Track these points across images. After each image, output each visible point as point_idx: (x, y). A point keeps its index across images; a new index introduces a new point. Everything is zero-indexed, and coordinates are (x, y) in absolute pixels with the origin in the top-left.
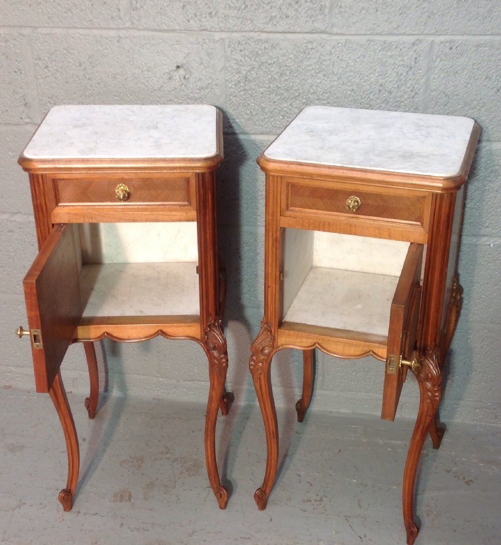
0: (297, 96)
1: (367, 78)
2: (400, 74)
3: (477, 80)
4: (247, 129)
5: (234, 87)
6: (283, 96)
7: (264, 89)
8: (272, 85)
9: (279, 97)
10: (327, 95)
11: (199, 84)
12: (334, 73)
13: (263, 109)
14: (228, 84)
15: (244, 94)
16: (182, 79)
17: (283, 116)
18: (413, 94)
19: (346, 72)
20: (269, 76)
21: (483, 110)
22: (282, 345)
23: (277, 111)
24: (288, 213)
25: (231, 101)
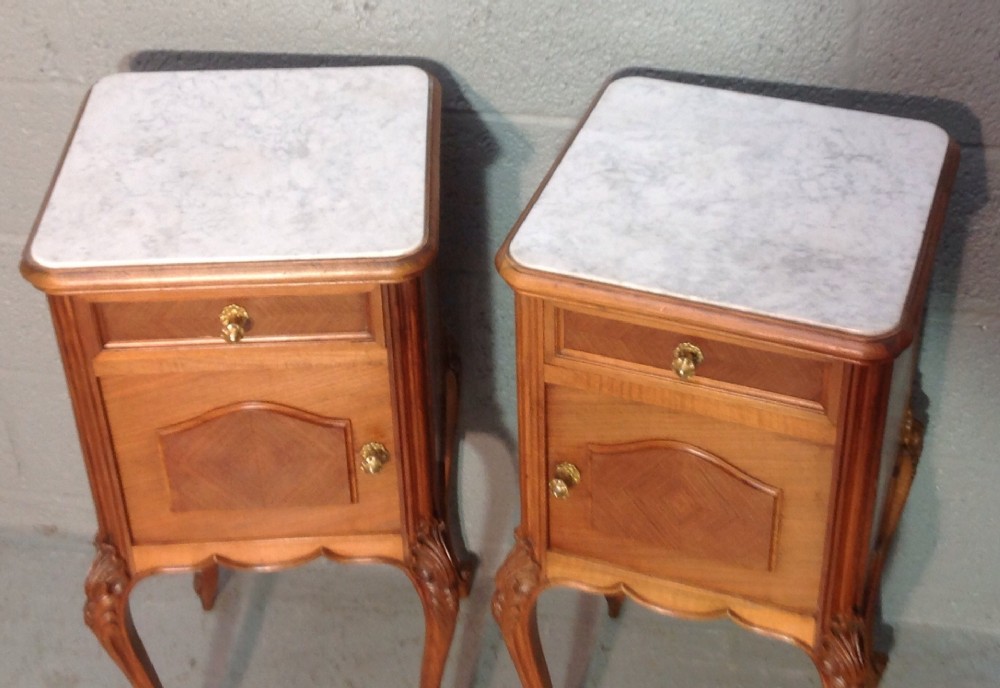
0: (593, 50)
1: (734, 23)
2: (799, 17)
3: (958, 34)
4: (496, 104)
5: (465, 28)
6: (564, 49)
7: (527, 34)
8: (541, 28)
9: (557, 49)
10: (654, 50)
11: (395, 20)
12: (666, 10)
13: (526, 70)
14: (454, 23)
15: (487, 42)
16: (361, 9)
17: (566, 84)
18: (827, 55)
19: (692, 9)
20: (536, 11)
21: (970, 88)
22: (555, 579)
23: (553, 74)
24: (559, 361)
25: (460, 53)
